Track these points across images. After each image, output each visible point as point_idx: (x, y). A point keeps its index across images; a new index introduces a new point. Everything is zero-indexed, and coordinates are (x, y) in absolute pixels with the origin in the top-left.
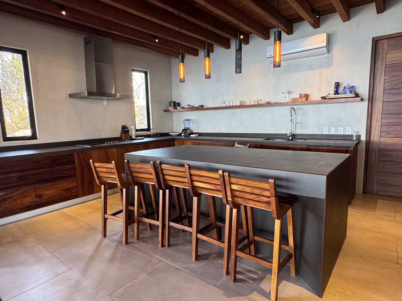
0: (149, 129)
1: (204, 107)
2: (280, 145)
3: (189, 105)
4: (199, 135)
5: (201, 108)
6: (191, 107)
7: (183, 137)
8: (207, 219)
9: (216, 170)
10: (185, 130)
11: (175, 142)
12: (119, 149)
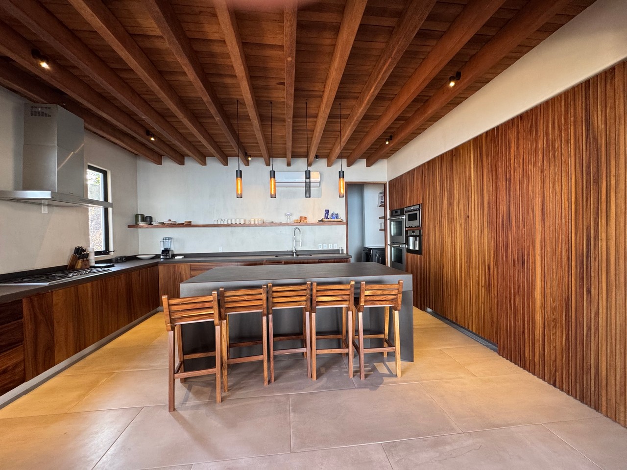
0: (107, 252)
1: (192, 224)
3: (170, 220)
4: (185, 257)
5: (189, 225)
6: (173, 223)
7: (162, 260)
10: (166, 251)
11: (159, 267)
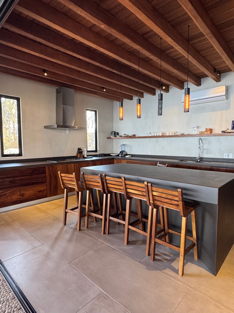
0: (96, 151)
1: (136, 136)
2: (190, 166)
3: (125, 134)
4: (132, 156)
5: (134, 137)
6: (127, 136)
7: (120, 157)
8: (136, 216)
9: (143, 182)
10: (122, 152)
11: (115, 160)
12: (76, 164)
